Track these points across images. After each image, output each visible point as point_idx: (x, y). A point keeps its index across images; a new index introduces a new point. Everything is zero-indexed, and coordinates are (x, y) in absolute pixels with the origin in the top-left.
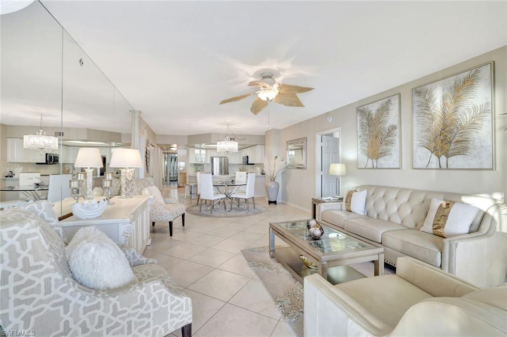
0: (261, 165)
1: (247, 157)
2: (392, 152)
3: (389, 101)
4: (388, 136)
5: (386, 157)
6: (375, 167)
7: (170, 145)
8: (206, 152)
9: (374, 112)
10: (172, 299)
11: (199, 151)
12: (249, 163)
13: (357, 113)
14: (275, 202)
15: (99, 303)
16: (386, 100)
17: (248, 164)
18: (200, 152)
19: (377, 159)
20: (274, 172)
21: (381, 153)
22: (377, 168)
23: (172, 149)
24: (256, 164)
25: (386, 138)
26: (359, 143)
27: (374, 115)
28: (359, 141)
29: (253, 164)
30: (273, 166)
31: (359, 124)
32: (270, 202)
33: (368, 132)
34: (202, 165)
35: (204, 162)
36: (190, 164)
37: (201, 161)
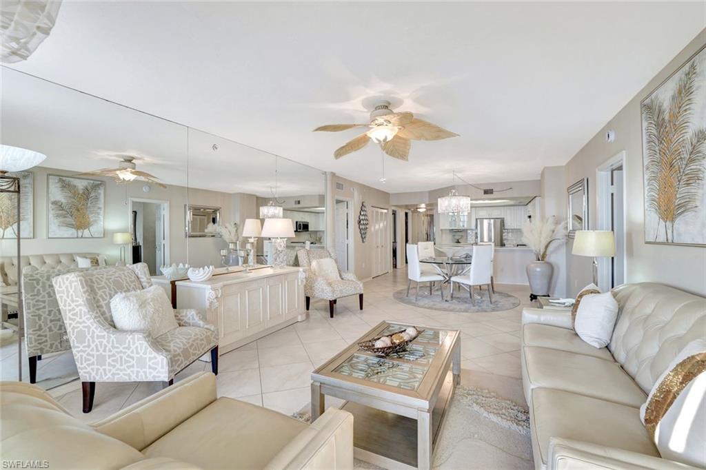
2: (698, 203)
3: (693, 67)
4: (691, 161)
5: (689, 215)
6: (670, 241)
7: (417, 205)
9: (666, 105)
10: (151, 353)
13: (642, 113)
15: (105, 335)
16: (687, 68)
19: (673, 221)
21: (680, 205)
22: (673, 244)
23: (419, 210)
25: (686, 165)
26: (646, 183)
27: (667, 111)
28: (646, 177)
31: (645, 137)
32: (533, 297)
33: (658, 156)
34: (463, 232)
35: (466, 226)
36: (442, 230)
37: (462, 225)
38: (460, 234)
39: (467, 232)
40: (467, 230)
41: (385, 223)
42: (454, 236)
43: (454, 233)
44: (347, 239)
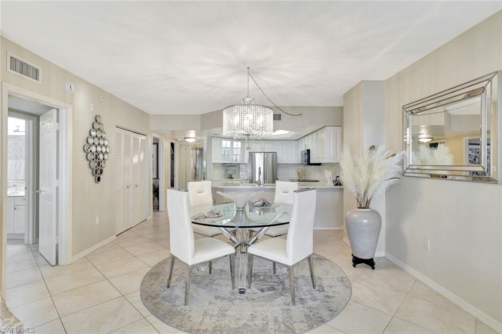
0: (335, 166)
1: (308, 151)
8: (243, 146)
11: (229, 142)
12: (311, 162)
14: (370, 263)
17: (309, 164)
18: (232, 144)
20: (368, 185)
23: (187, 140)
24: (325, 164)
29: (319, 164)
30: (364, 170)
32: (357, 261)
34: (236, 166)
35: (238, 160)
36: (213, 164)
37: (234, 159)
38: (233, 168)
39: (239, 167)
40: (239, 164)
41: (142, 157)
42: (227, 170)
43: (226, 168)
44: (58, 178)
